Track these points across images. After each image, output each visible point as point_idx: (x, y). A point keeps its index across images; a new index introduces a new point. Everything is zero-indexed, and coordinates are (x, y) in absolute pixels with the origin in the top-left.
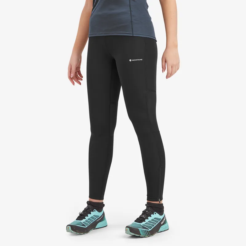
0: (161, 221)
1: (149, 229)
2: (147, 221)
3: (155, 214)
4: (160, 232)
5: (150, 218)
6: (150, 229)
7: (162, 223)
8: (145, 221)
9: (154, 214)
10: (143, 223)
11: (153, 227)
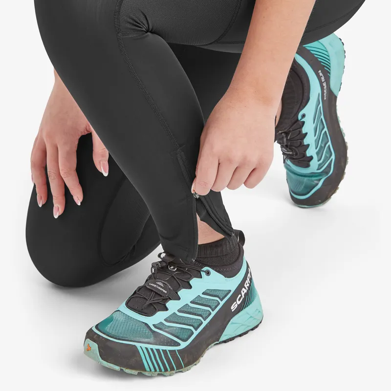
0: (233, 299)
1: (179, 344)
2: (173, 306)
3: (208, 273)
4: (225, 342)
5: (186, 296)
6: (185, 340)
7: (234, 307)
8: (166, 309)
9: (203, 274)
10: (160, 317)
11: (196, 333)
